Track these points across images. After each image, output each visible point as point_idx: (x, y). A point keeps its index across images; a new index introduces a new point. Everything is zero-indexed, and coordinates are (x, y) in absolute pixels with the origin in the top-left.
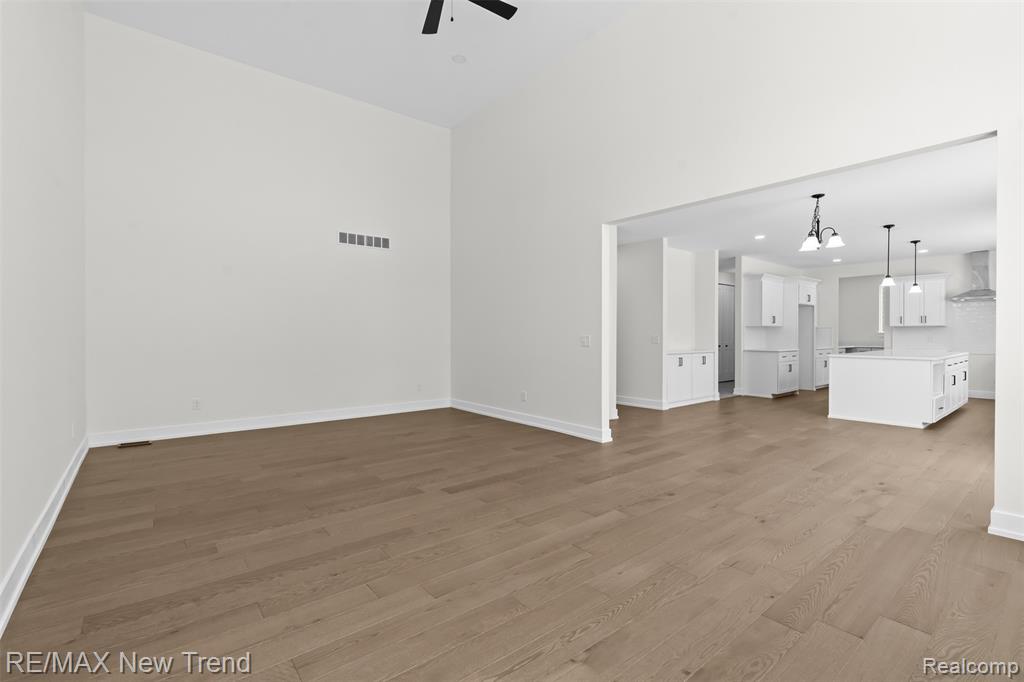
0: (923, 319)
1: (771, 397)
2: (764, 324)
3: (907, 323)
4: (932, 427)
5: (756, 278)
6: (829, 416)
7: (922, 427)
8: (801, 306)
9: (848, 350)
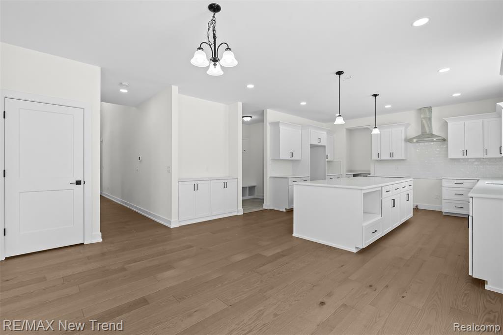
0: (392, 155)
1: (285, 211)
2: (282, 157)
3: (383, 157)
4: (362, 251)
5: (276, 124)
6: (294, 235)
7: (355, 251)
8: (312, 146)
9: (355, 175)
